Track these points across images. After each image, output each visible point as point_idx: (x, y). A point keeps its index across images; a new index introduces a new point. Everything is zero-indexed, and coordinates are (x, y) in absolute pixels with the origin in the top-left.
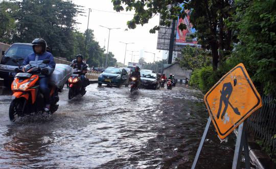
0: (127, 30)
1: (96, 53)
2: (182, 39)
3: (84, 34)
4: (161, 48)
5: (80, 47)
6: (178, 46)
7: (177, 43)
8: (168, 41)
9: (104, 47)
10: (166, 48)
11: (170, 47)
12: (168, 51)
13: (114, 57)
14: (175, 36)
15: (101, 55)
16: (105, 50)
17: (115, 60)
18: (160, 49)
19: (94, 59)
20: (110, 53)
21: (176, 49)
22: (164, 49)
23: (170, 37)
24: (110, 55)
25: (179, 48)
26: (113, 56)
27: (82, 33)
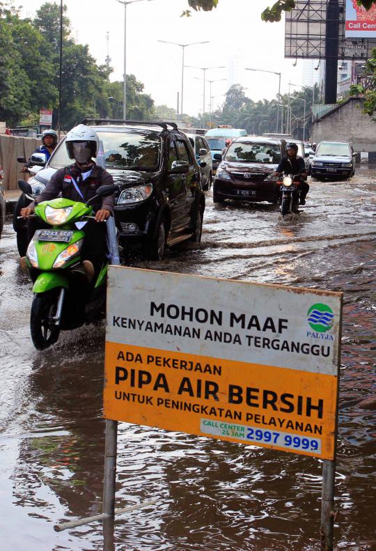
0: (187, 13)
1: (83, 83)
2: (364, 18)
3: (37, 23)
4: (300, 53)
5: (30, 68)
6: (355, 42)
7: (349, 34)
8: (319, 29)
9: (108, 60)
10: (314, 52)
11: (327, 48)
12: (323, 62)
13: (145, 92)
14: (342, 10)
15: (100, 90)
16: (111, 70)
17: (149, 102)
18: (297, 57)
19: (77, 104)
20: (130, 79)
21: (348, 52)
22: (308, 57)
23: (324, 16)
24: (131, 83)
25: (359, 50)
26: (140, 87)
27: (27, 21)
